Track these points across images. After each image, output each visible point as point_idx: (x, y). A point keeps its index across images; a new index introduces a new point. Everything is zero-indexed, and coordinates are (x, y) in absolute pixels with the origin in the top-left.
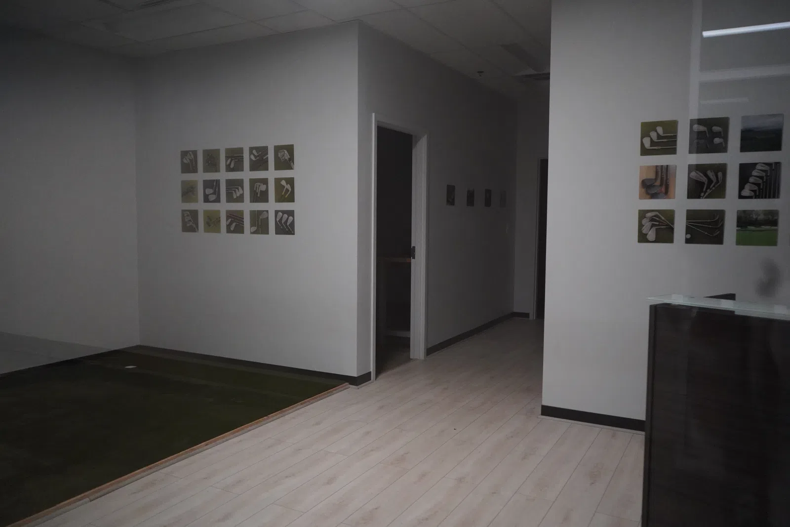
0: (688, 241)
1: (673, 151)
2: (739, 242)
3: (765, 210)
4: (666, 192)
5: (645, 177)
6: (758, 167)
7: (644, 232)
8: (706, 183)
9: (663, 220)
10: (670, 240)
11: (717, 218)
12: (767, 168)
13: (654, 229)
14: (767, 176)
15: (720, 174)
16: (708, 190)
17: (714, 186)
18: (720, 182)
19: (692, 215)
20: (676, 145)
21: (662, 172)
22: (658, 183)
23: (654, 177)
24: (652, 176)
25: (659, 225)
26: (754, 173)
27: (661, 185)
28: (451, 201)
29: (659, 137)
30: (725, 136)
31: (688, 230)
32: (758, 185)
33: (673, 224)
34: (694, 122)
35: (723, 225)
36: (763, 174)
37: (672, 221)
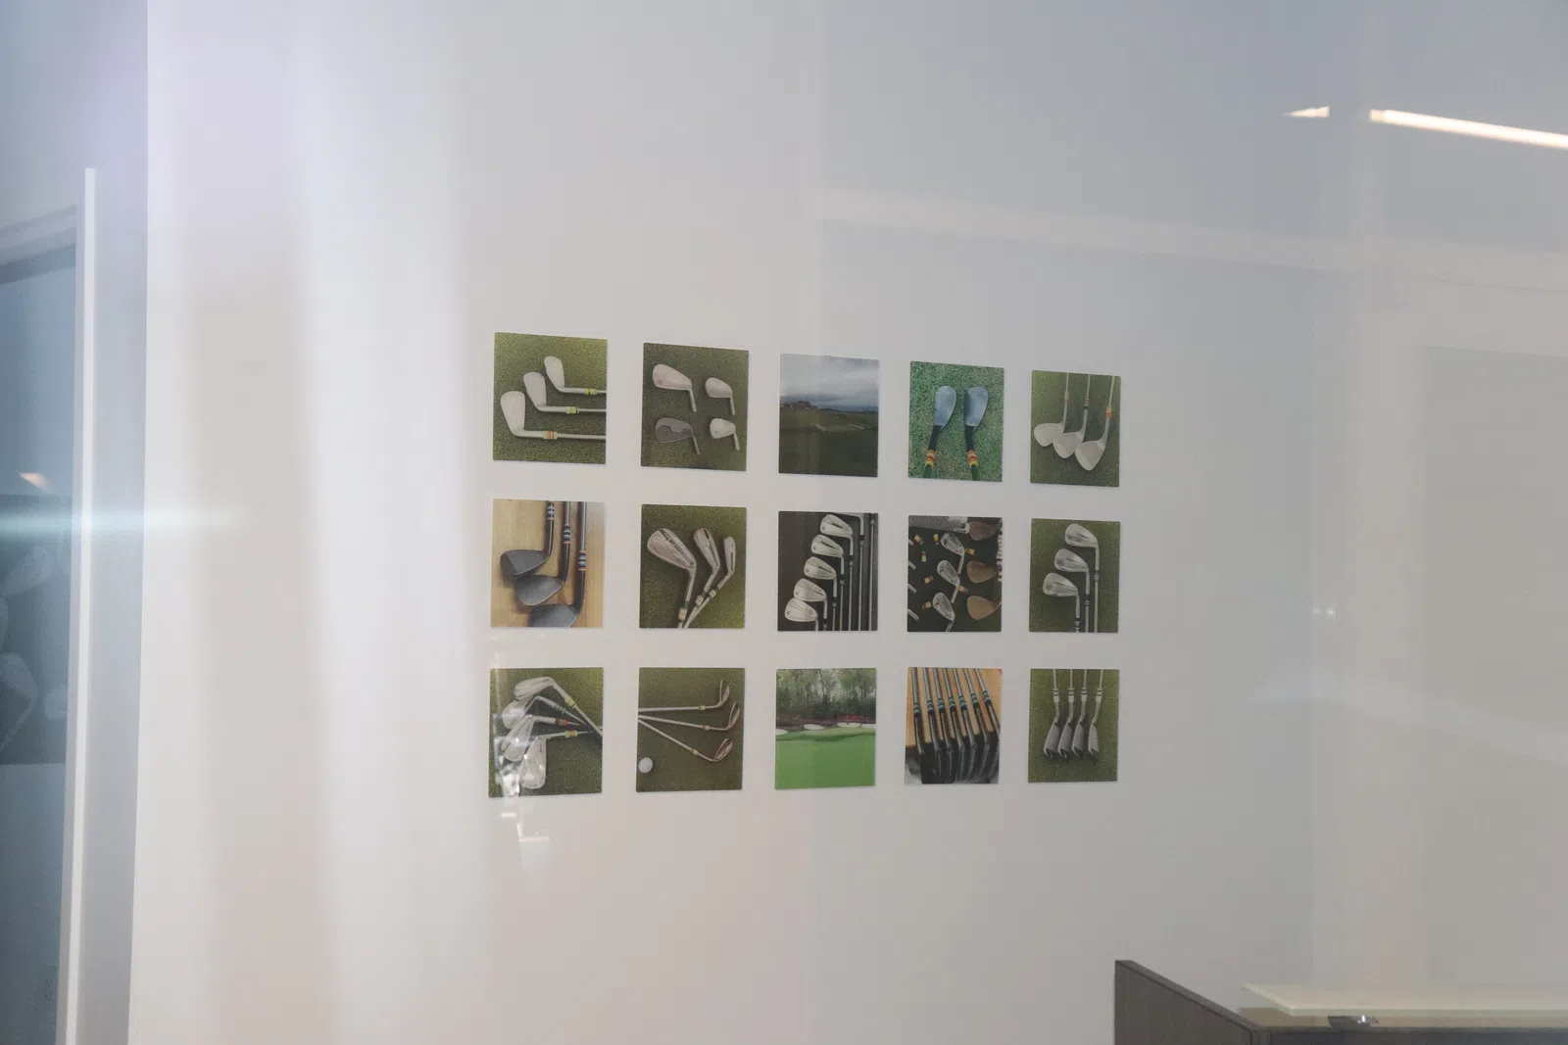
0: (646, 783)
1: (592, 451)
2: (786, 779)
3: (847, 670)
4: (577, 605)
5: (509, 545)
6: (827, 527)
7: (508, 754)
8: (693, 572)
9: (569, 708)
10: (590, 783)
11: (725, 698)
12: (846, 531)
13: (540, 741)
14: (848, 558)
15: (730, 545)
16: (700, 600)
17: (714, 587)
18: (731, 573)
19: (656, 687)
20: (602, 429)
21: (564, 527)
22: (551, 567)
23: (538, 546)
24: (533, 541)
25: (557, 728)
26: (818, 546)
27: (561, 576)
29: (552, 394)
30: (735, 409)
31: (647, 743)
32: (825, 584)
33: (599, 722)
34: (655, 355)
35: (740, 721)
36: (839, 551)
37: (596, 712)
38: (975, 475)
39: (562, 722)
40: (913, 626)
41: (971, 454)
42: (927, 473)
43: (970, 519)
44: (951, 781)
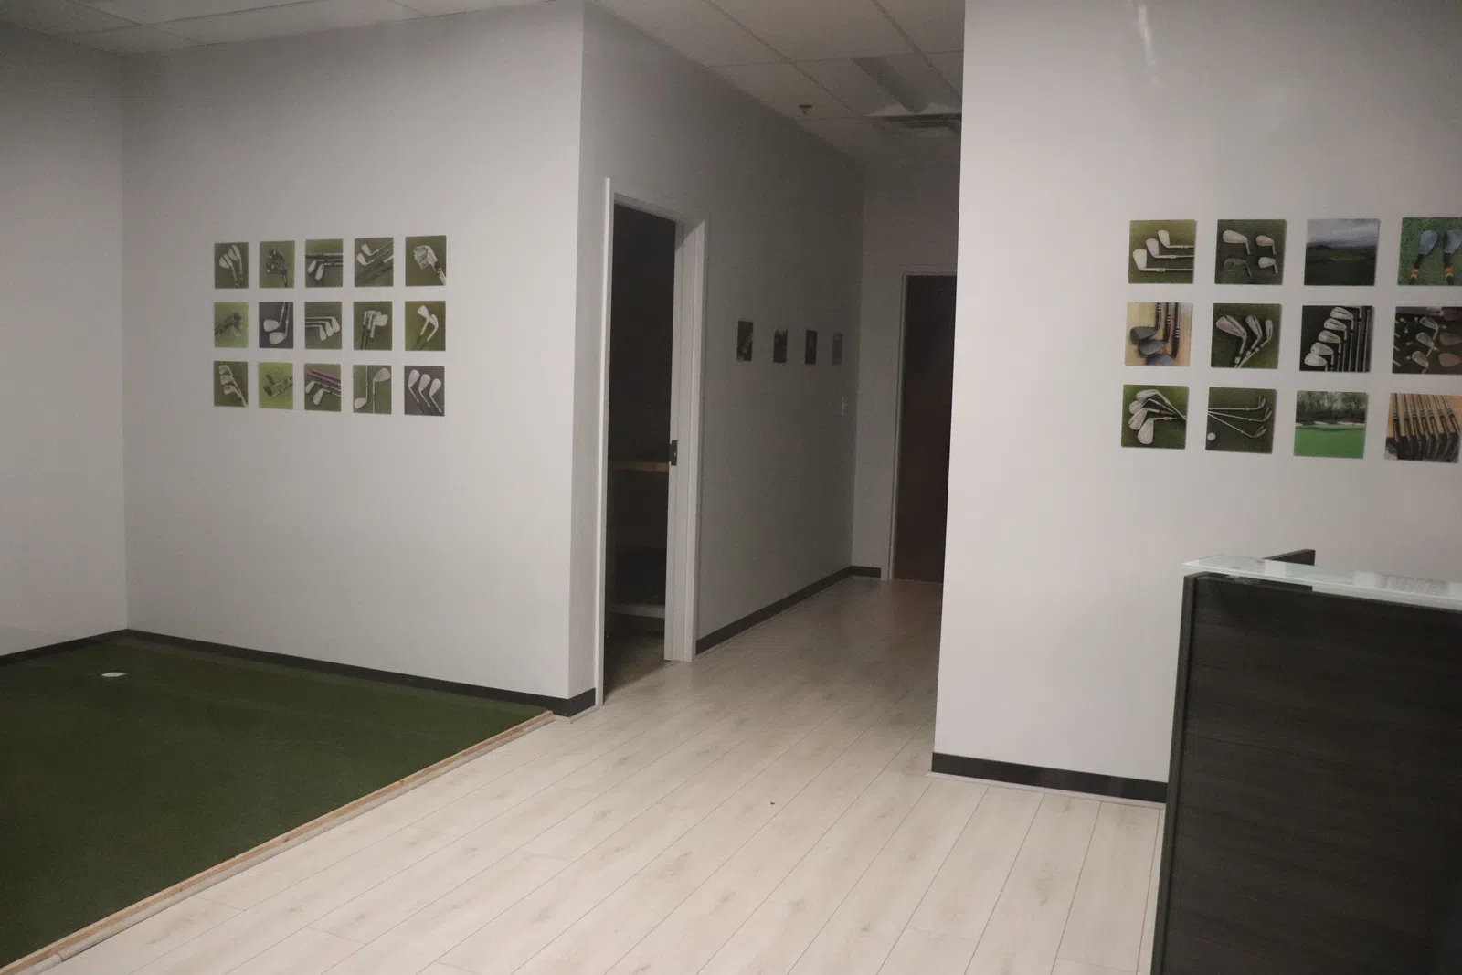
0: (1211, 446)
1: (1187, 277)
2: (1301, 449)
3: (1345, 393)
4: (1174, 354)
5: (1136, 323)
6: (1335, 314)
7: (1133, 426)
8: (1245, 338)
9: (1166, 405)
10: (1178, 443)
11: (1262, 405)
12: (1349, 316)
13: (1151, 421)
14: (1349, 331)
15: (1269, 324)
16: (1249, 353)
17: (1258, 346)
18: (1269, 338)
19: (1219, 398)
20: (1192, 266)
21: (1167, 316)
22: (1159, 335)
23: (1153, 326)
24: (1149, 322)
25: (1159, 415)
26: (1328, 324)
27: (1165, 339)
28: (745, 352)
29: (1162, 249)
30: (1277, 252)
31: (1212, 425)
32: (1334, 346)
33: (1185, 413)
34: (1224, 226)
35: (1273, 416)
36: (1343, 327)
37: (1183, 408)
38: (1450, 282)
39: (1163, 412)
40: (1396, 370)
41: (1447, 270)
42: (1412, 282)
43: (1444, 308)
44: (1420, 459)
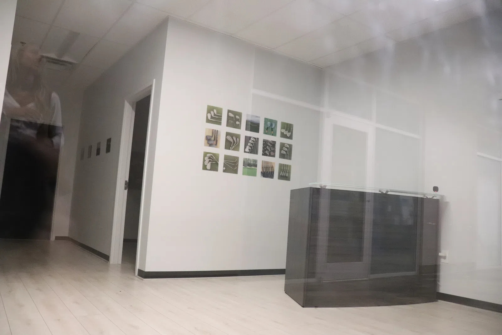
0: (224, 171)
1: (220, 123)
2: (244, 173)
3: (253, 159)
4: (216, 144)
5: (208, 134)
6: (252, 139)
7: (205, 164)
8: (233, 142)
9: (214, 159)
10: (216, 170)
11: (236, 161)
12: (254, 140)
13: (210, 163)
15: (238, 139)
16: (233, 146)
17: (235, 145)
18: (238, 143)
19: (227, 158)
20: (221, 120)
21: (215, 133)
22: (213, 139)
24: (211, 135)
25: (212, 161)
26: (250, 141)
27: (214, 140)
29: (215, 115)
30: (240, 120)
31: (225, 165)
32: (251, 147)
33: (218, 161)
34: (229, 111)
35: (238, 164)
36: (253, 143)
37: (218, 160)
38: (273, 135)
39: (213, 161)
40: (263, 155)
41: (272, 132)
42: (266, 134)
43: (272, 141)
44: (267, 177)
